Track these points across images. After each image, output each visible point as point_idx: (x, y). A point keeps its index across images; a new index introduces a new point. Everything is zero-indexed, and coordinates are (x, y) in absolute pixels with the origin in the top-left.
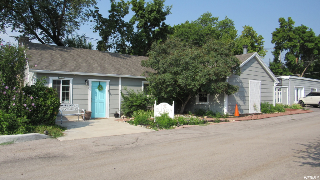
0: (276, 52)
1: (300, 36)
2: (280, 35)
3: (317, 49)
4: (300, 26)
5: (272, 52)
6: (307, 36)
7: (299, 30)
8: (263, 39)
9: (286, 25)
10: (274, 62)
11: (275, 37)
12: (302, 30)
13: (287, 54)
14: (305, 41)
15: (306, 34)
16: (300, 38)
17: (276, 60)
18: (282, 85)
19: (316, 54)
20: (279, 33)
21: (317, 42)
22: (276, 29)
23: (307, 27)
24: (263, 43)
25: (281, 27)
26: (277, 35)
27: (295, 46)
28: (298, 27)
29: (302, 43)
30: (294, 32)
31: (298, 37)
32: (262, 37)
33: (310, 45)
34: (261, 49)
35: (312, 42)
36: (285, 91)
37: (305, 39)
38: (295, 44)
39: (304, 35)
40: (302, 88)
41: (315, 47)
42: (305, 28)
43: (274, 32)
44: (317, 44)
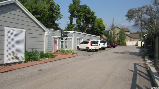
0: (71, 18)
1: (83, 10)
2: (72, 8)
3: (91, 18)
4: (84, 5)
5: (69, 18)
6: (87, 11)
7: (83, 7)
8: (59, 7)
9: (76, 3)
10: (70, 23)
11: (70, 9)
12: (85, 7)
13: (77, 19)
14: (86, 13)
15: (87, 10)
16: (84, 11)
17: (71, 22)
18: (68, 37)
19: (91, 21)
20: (72, 6)
21: (92, 14)
22: (71, 4)
23: (87, 6)
24: (60, 10)
25: (74, 3)
26: (71, 7)
27: (81, 15)
28: (83, 5)
29: (85, 14)
30: (81, 7)
31: (82, 10)
32: (58, 5)
33: (88, 16)
34: (59, 13)
35: (89, 14)
36: (70, 40)
37: (86, 12)
38: (81, 14)
39: (85, 10)
40: (82, 39)
41: (91, 17)
42: (86, 6)
43: (70, 6)
44: (91, 16)
